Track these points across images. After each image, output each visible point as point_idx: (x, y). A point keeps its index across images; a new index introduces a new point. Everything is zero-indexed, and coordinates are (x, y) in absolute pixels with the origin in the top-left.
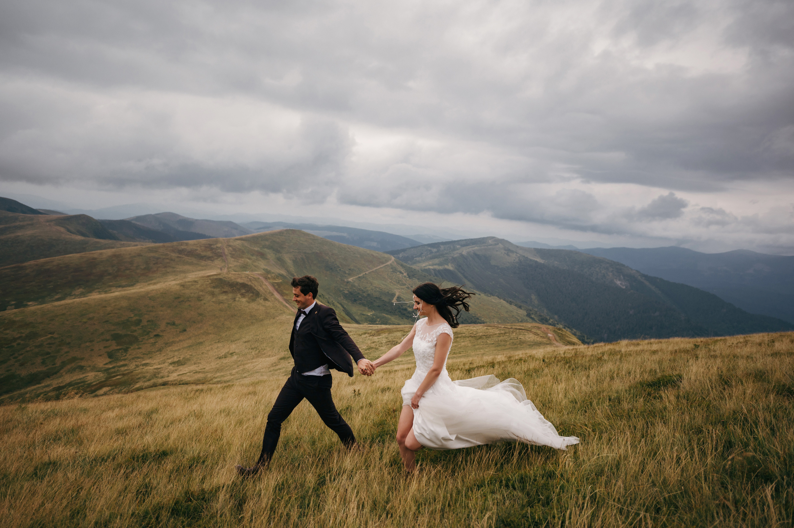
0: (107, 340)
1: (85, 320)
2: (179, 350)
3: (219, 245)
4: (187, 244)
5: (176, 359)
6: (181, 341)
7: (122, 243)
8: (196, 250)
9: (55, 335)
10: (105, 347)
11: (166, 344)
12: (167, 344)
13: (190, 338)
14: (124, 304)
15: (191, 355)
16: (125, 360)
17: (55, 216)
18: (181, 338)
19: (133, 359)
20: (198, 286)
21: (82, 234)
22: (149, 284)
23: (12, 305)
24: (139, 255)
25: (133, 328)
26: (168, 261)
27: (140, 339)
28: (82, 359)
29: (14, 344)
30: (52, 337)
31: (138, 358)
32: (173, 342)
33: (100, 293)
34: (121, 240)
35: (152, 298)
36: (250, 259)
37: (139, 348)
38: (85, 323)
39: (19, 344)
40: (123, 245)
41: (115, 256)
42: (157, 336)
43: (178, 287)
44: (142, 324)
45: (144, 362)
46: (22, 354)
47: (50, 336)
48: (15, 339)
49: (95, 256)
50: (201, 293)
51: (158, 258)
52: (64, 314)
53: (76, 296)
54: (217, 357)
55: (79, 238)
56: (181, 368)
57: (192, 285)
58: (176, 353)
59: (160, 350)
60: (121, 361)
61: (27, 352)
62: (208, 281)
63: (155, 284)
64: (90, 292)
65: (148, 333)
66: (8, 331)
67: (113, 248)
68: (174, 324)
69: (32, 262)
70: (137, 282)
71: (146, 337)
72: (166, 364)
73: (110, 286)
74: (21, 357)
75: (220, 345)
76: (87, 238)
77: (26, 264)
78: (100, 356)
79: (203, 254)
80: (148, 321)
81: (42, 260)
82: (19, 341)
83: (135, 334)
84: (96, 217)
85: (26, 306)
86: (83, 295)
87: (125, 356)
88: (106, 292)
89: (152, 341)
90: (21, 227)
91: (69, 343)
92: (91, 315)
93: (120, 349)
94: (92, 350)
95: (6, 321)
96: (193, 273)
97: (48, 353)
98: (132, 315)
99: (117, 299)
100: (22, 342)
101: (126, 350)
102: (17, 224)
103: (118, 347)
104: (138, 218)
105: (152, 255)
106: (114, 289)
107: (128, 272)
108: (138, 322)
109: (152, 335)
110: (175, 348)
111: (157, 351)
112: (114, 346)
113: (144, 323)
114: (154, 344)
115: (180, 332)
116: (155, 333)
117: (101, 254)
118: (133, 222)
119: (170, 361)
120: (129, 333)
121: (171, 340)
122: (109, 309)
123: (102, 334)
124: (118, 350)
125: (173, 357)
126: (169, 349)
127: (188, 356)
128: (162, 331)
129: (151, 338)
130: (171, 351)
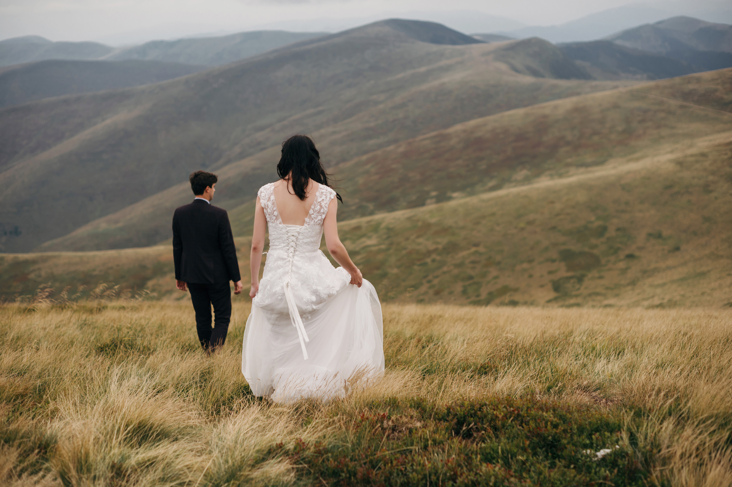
0: (553, 261)
1: (522, 225)
2: (664, 284)
4: (698, 80)
6: (669, 268)
7: (594, 83)
8: (716, 91)
9: (481, 249)
10: (550, 273)
11: (644, 272)
12: (646, 273)
13: (685, 264)
14: (581, 197)
15: (683, 296)
16: (577, 296)
17: (495, 44)
18: (670, 262)
19: (590, 295)
20: (707, 164)
21: (535, 73)
22: (629, 161)
23: (432, 198)
24: (616, 106)
25: (594, 241)
26: (663, 115)
27: (603, 261)
28: (516, 290)
29: (428, 260)
30: (476, 252)
31: (597, 294)
32: (656, 270)
33: (552, 176)
34: (595, 79)
35: (626, 188)
37: (601, 277)
38: (522, 229)
39: (434, 261)
40: (595, 89)
41: (577, 110)
42: (630, 256)
43: (671, 167)
44: (607, 235)
45: (606, 302)
46: (437, 277)
47: (473, 249)
48: (429, 253)
49: (547, 111)
50: (711, 178)
51: (646, 111)
52: (493, 214)
53: (519, 183)
54: (726, 302)
55: (528, 80)
57: (697, 162)
58: (659, 291)
59: (633, 283)
60: (571, 297)
61: (444, 273)
62: (726, 154)
63: (637, 159)
64: (538, 175)
65: (616, 251)
66: (420, 240)
67: (578, 94)
68: (659, 236)
69: (458, 127)
70: (610, 156)
71: (612, 258)
73: (568, 165)
74: (436, 282)
76: (540, 80)
77: (451, 130)
78: (542, 286)
79: (727, 97)
80: (618, 229)
81: (473, 123)
82: (434, 256)
83: (596, 252)
85: (450, 198)
86: (527, 180)
87: (579, 289)
88: (561, 176)
89: (622, 265)
90: (447, 69)
91: (499, 263)
92: (531, 217)
93: (571, 277)
94: (531, 276)
95: (420, 224)
96: (707, 138)
97: (471, 278)
98: (593, 218)
99: (570, 188)
100: (438, 258)
101: (580, 279)
102: (444, 62)
103: (570, 274)
104: (628, 34)
105: (636, 104)
106: (573, 170)
107: (596, 138)
108: (602, 231)
109: (622, 255)
110: (658, 280)
111: (628, 285)
112: (563, 272)
113: (611, 232)
114: (624, 271)
115: (669, 251)
116: (627, 252)
117: (556, 107)
120: (586, 249)
121: (653, 266)
122: (558, 206)
123: (546, 249)
124: (569, 278)
125: (653, 297)
126: (649, 281)
127: (678, 298)
128: (640, 249)
129: (621, 260)
130: (651, 286)
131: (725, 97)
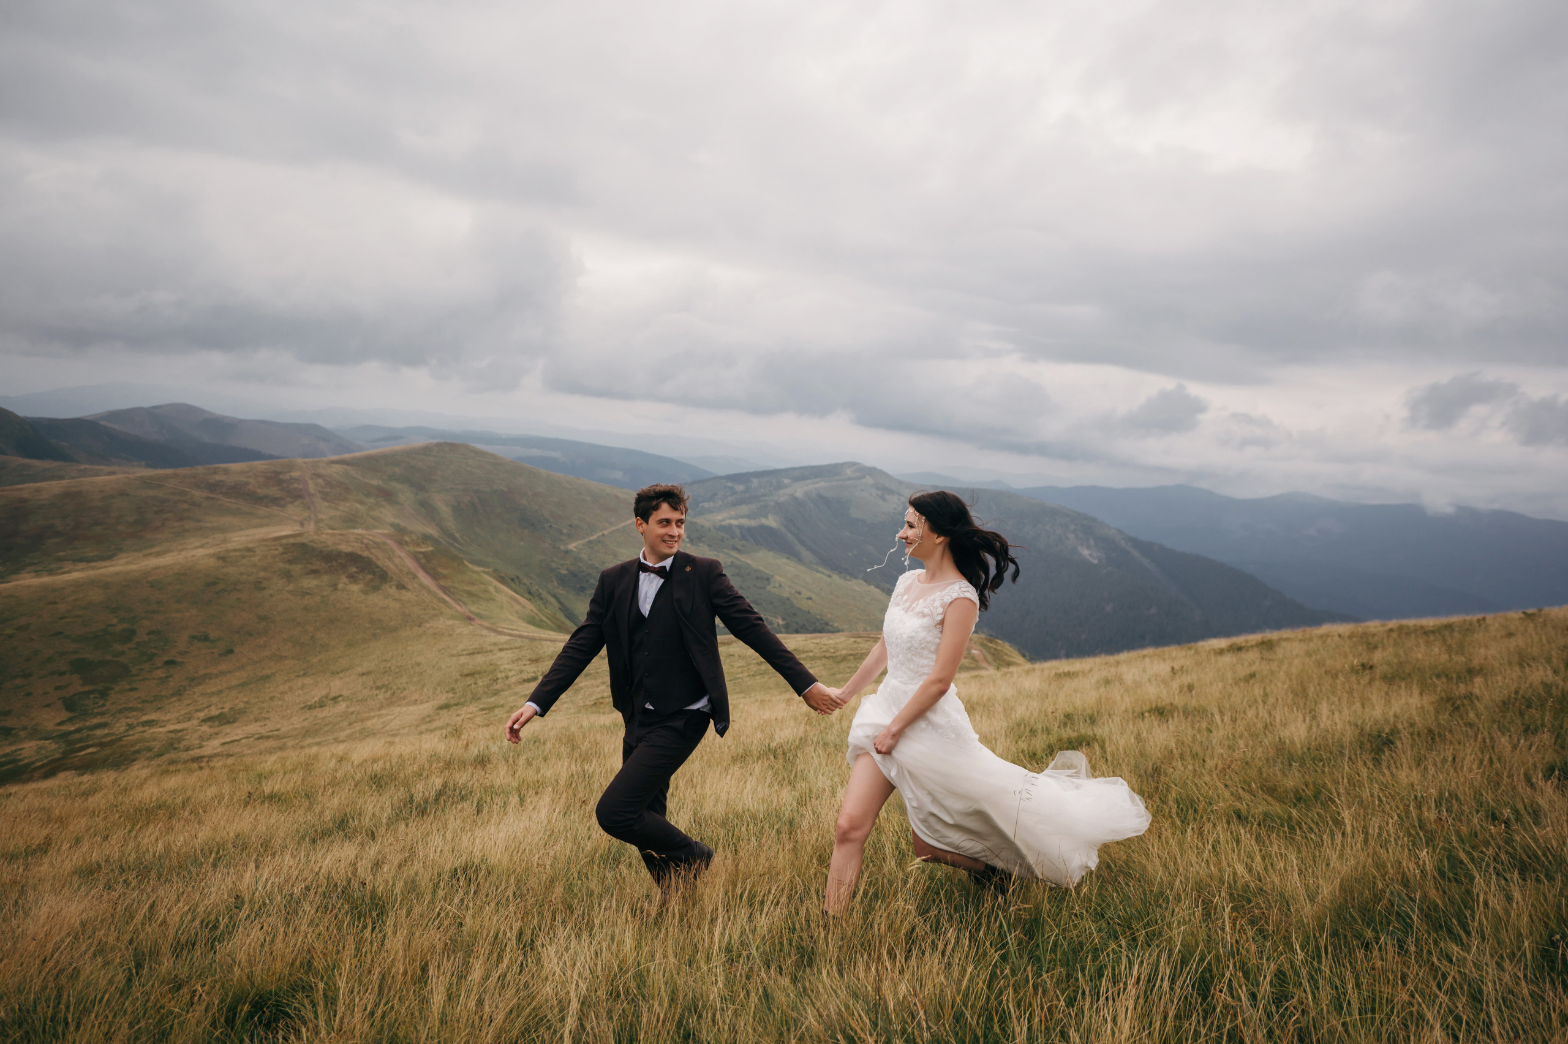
0: (62, 674)
1: (9, 631)
2: (221, 692)
3: (296, 474)
4: (226, 471)
5: (214, 712)
6: (223, 673)
7: (82, 467)
8: (247, 484)
10: (57, 688)
11: (192, 680)
12: (194, 681)
13: (242, 667)
14: (96, 596)
15: (247, 703)
16: (102, 714)
18: (223, 667)
19: (120, 711)
20: (255, 559)
24: (123, 494)
25: (118, 647)
26: (185, 506)
27: (134, 670)
28: (7, 713)
31: (132, 709)
32: (207, 677)
33: (38, 573)
34: (79, 462)
35: (156, 585)
36: (362, 503)
37: (132, 690)
38: (11, 636)
40: (84, 473)
41: (67, 495)
42: (171, 663)
43: (212, 562)
44: (136, 640)
45: (145, 718)
49: (26, 495)
50: (262, 574)
51: (163, 501)
54: (302, 706)
56: (227, 729)
57: (243, 557)
58: (214, 699)
59: (179, 693)
60: (95, 715)
62: (276, 549)
63: (158, 554)
64: (16, 571)
65: (151, 658)
67: (61, 478)
68: (206, 638)
71: (147, 666)
72: (195, 722)
73: (60, 559)
75: (308, 681)
76: (5, 458)
78: (47, 706)
79: (262, 492)
80: (150, 633)
83: (122, 659)
84: (21, 412)
87: (103, 705)
88: (51, 572)
89: (160, 673)
92: (23, 621)
93: (91, 692)
94: (29, 694)
96: (242, 533)
98: (115, 621)
99: (77, 585)
101: (104, 694)
103: (87, 688)
105: (150, 493)
106: (68, 566)
107: (98, 529)
108: (128, 636)
109: (159, 662)
110: (211, 688)
111: (173, 695)
112: (76, 685)
113: (142, 636)
114: (164, 680)
115: (220, 655)
116: (166, 658)
117: (38, 490)
118: (102, 423)
119: (201, 715)
120: (109, 658)
121: (201, 672)
122: (62, 607)
123: (50, 660)
124: (86, 694)
125: (209, 706)
126: (199, 689)
127: (242, 705)
128: (182, 653)
129: (158, 668)
130: (203, 695)
131: (259, 491)
